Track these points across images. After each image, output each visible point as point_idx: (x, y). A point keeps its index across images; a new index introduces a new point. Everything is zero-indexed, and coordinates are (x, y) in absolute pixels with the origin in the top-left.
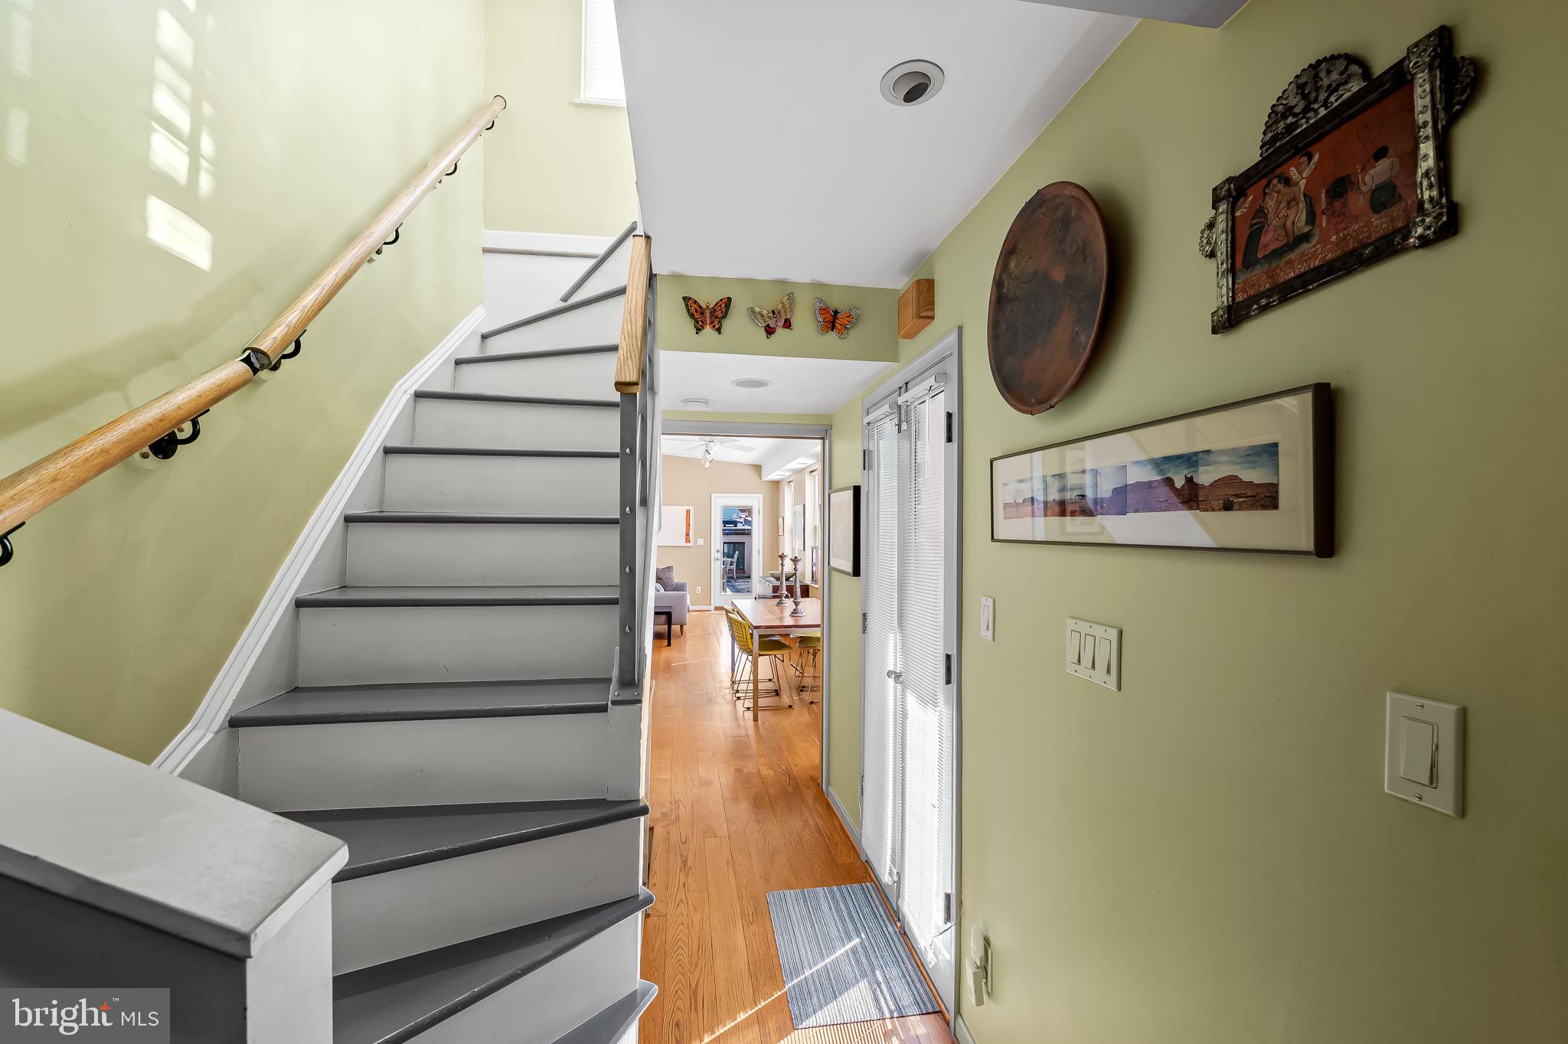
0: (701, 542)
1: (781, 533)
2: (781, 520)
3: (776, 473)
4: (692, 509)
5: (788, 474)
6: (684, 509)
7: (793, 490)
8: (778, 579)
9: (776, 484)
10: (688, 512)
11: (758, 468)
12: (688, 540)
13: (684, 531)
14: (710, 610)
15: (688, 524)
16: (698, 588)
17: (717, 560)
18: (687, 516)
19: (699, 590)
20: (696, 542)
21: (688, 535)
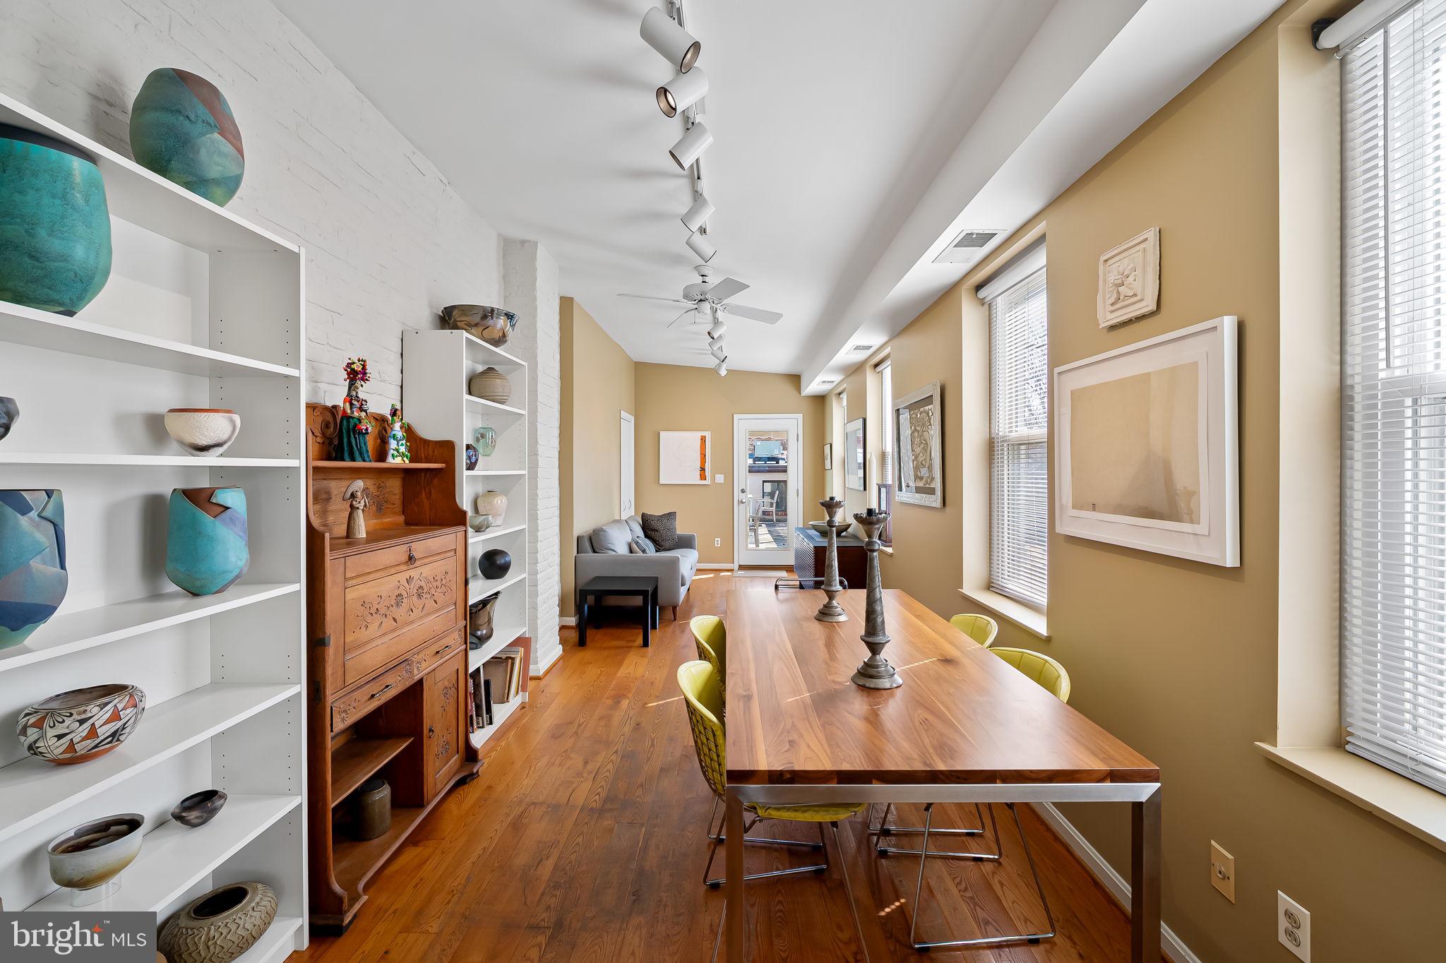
0: (720, 478)
1: (828, 466)
2: (827, 448)
3: (819, 379)
4: (708, 434)
5: (837, 378)
6: (699, 435)
7: (845, 403)
8: (824, 534)
9: (820, 401)
10: (703, 439)
11: (795, 379)
12: (703, 477)
13: (699, 465)
14: (733, 570)
15: (703, 456)
16: (716, 539)
17: (742, 502)
18: (702, 443)
19: (718, 542)
20: (713, 478)
21: (703, 469)
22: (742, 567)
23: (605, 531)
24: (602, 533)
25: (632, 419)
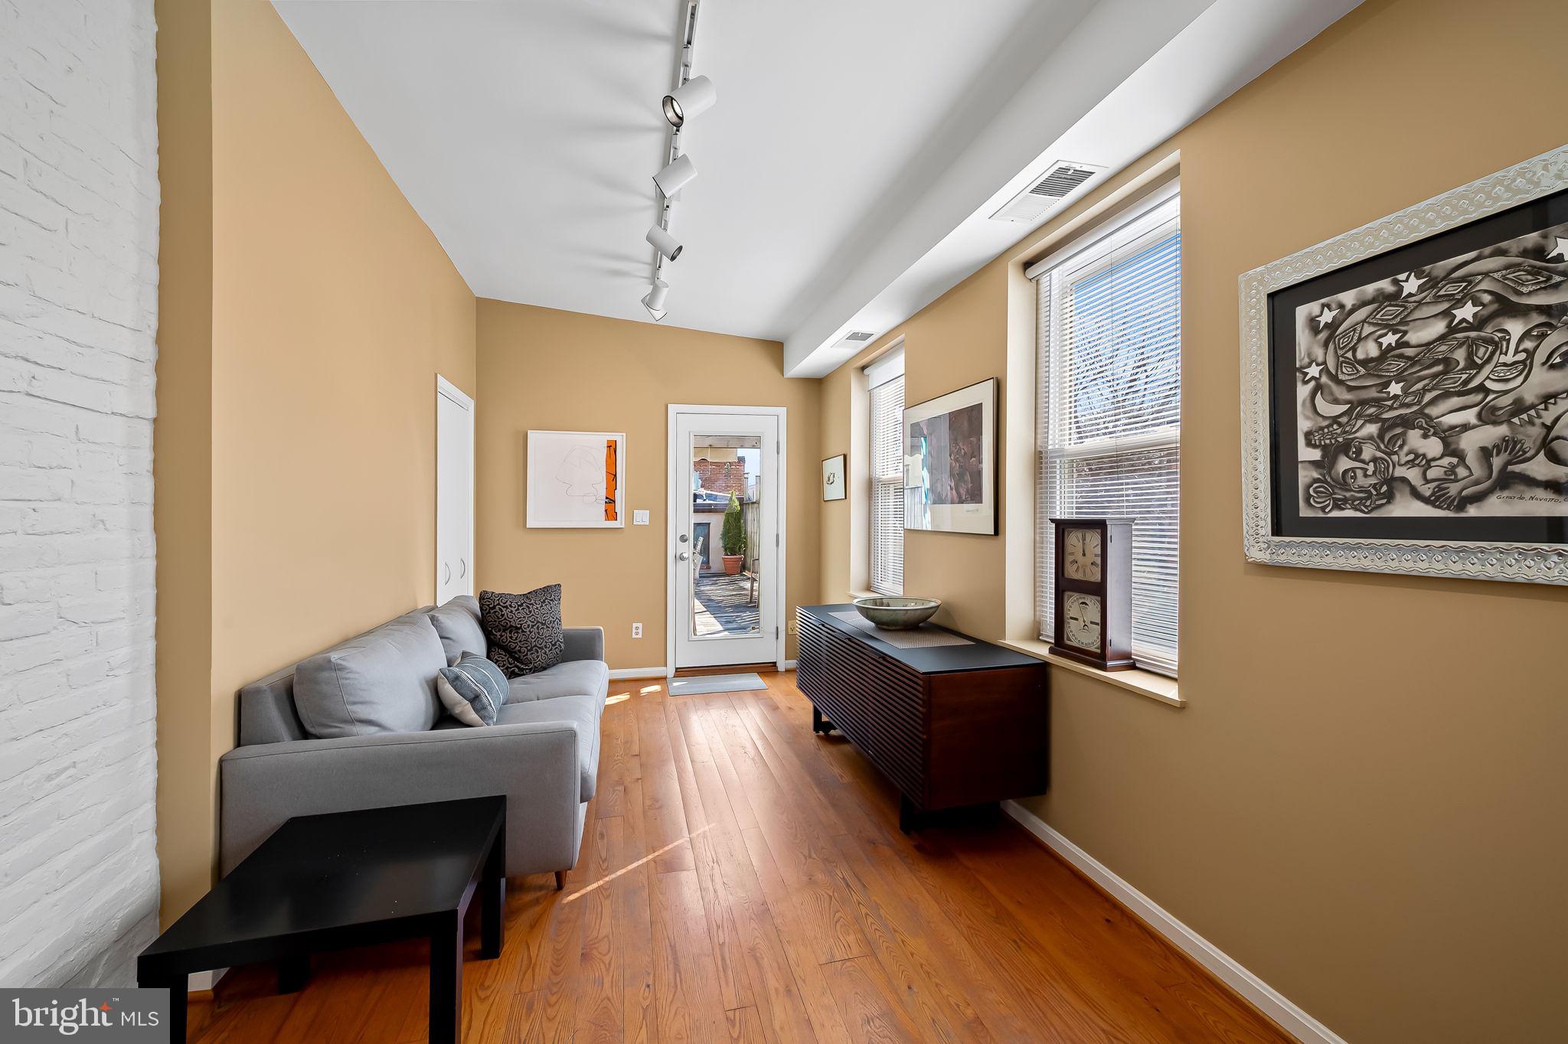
0: (642, 517)
1: (834, 491)
2: (834, 464)
4: (620, 439)
6: (602, 439)
9: (817, 386)
10: (612, 447)
11: (775, 349)
12: (611, 514)
13: (602, 493)
14: (665, 678)
15: (612, 477)
16: (635, 625)
17: (682, 558)
18: (609, 456)
19: (637, 630)
20: (630, 517)
21: (610, 501)
22: (681, 672)
23: (339, 668)
24: (326, 674)
25: (471, 404)
